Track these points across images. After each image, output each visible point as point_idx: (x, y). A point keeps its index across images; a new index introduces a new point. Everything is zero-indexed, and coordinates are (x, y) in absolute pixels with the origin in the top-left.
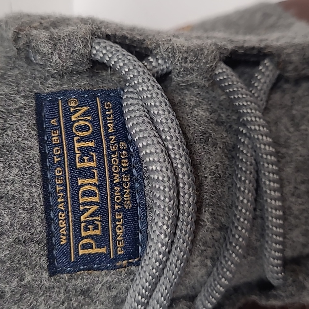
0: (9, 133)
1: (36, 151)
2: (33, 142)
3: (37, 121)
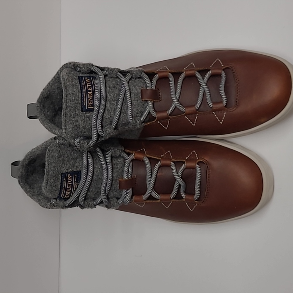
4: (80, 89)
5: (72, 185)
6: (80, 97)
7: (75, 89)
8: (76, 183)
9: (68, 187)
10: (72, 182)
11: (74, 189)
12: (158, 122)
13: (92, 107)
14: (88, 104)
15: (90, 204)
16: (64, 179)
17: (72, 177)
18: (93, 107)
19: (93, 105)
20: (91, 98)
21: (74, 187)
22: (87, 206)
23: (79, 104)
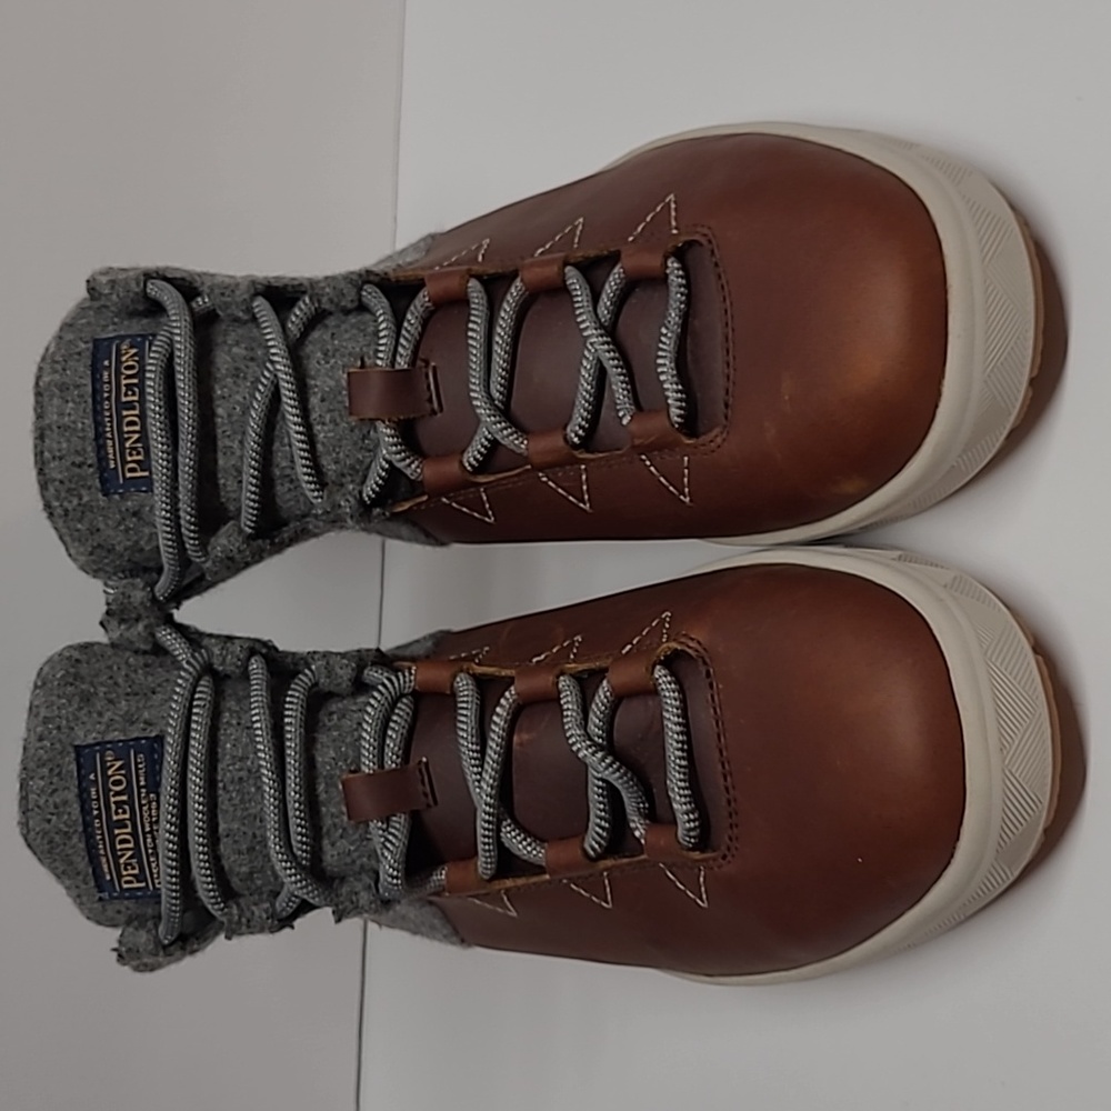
0: (68, 372)
1: (89, 389)
2: (88, 381)
3: (93, 362)
4: (90, 400)
5: (130, 803)
6: (91, 434)
7: (71, 405)
8: (148, 794)
9: (115, 818)
10: (128, 791)
11: (148, 829)
12: (440, 501)
13: (142, 470)
14: (124, 463)
15: (257, 913)
16: (92, 777)
17: (126, 766)
18: (146, 474)
19: (144, 465)
20: (136, 436)
21: (146, 815)
22: (239, 922)
23: (90, 466)
